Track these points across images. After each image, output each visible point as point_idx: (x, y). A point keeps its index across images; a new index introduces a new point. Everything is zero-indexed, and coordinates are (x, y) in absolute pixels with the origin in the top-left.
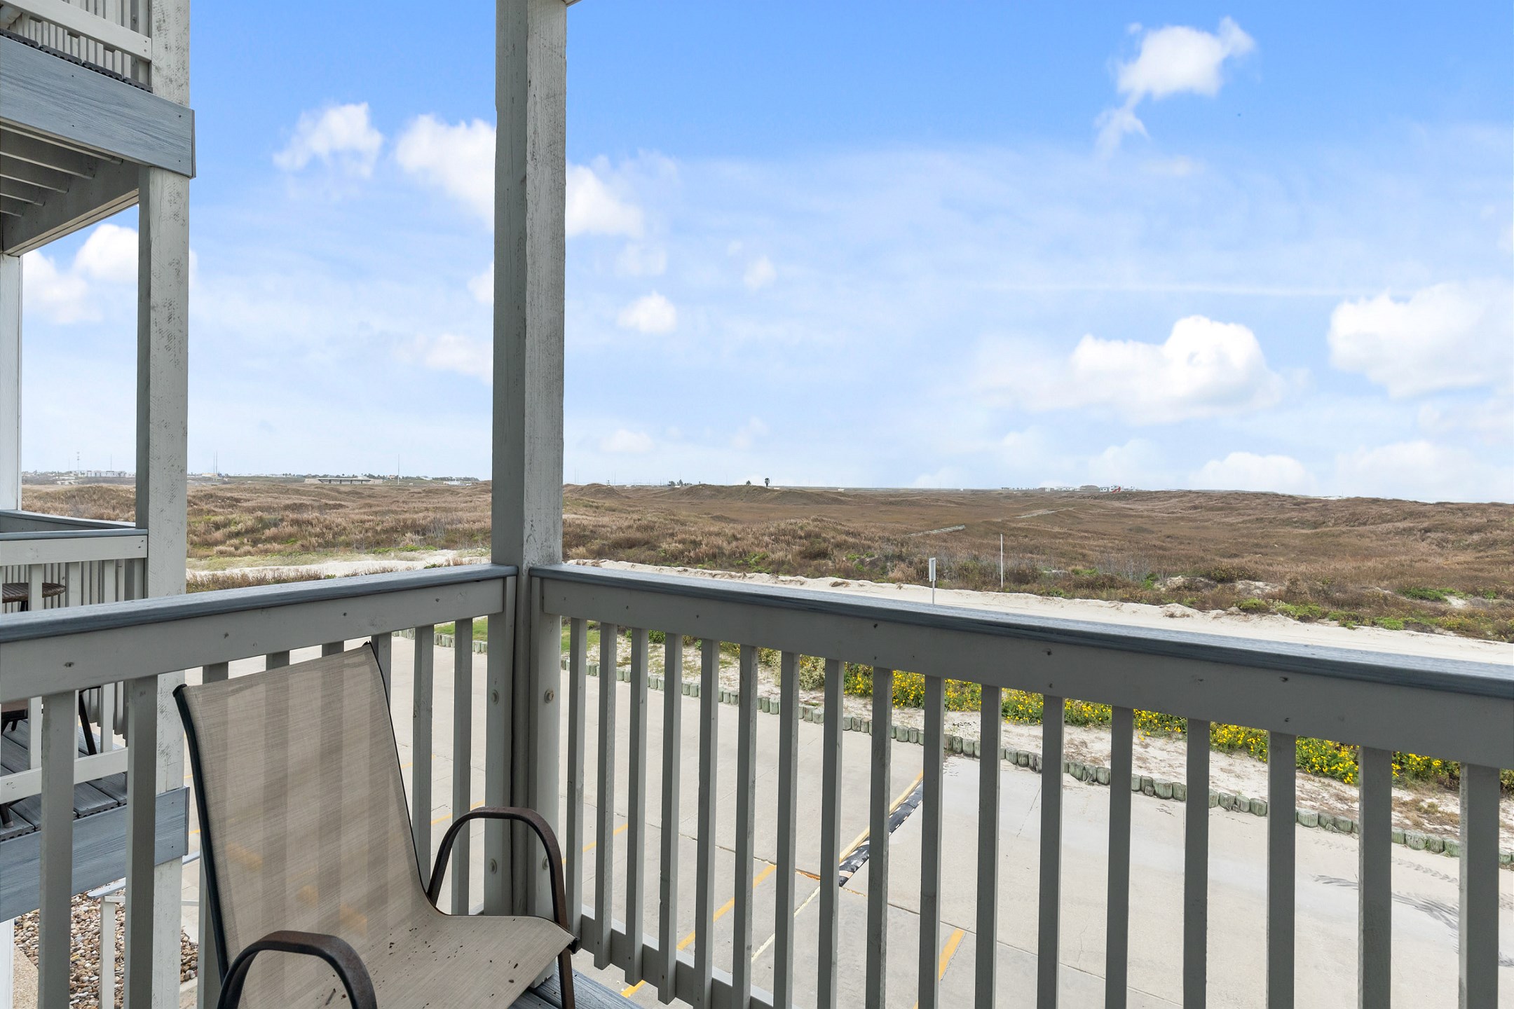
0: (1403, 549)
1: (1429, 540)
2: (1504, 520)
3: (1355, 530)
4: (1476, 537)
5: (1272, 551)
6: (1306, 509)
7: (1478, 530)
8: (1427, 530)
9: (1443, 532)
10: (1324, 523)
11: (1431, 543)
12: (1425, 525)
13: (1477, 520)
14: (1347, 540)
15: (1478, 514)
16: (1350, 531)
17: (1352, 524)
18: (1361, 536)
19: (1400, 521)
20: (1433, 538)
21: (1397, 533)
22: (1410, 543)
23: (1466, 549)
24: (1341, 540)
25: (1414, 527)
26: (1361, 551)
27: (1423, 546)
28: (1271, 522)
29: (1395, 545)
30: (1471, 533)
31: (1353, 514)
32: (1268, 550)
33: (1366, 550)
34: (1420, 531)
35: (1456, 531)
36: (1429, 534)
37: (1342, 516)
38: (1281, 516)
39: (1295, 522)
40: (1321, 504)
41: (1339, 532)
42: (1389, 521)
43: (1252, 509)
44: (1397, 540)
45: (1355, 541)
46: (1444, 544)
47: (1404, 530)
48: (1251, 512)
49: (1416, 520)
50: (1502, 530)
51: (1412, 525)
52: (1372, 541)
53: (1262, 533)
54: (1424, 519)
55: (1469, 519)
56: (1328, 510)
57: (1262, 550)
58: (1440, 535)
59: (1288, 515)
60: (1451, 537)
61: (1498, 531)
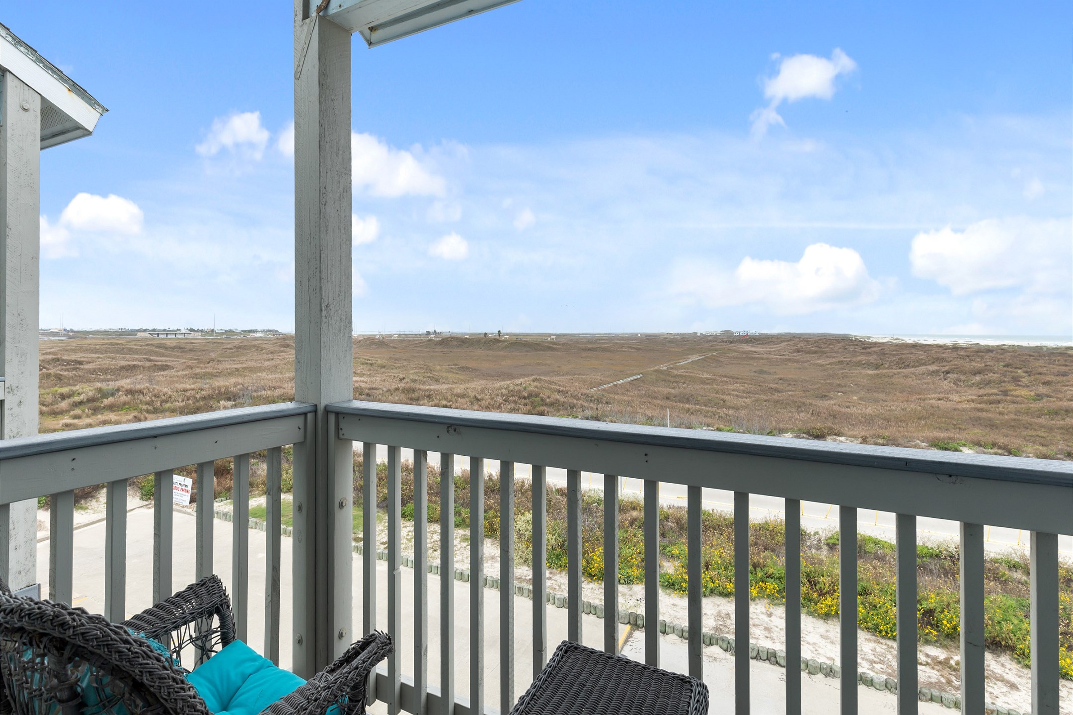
0: (933, 387)
1: (948, 380)
2: (995, 365)
3: (902, 372)
4: (978, 378)
5: (849, 390)
6: (869, 353)
7: (979, 372)
8: (948, 372)
9: (957, 374)
10: (882, 365)
11: (950, 382)
12: (946, 368)
13: (979, 365)
14: (897, 380)
15: (979, 360)
16: (899, 373)
17: (900, 366)
18: (906, 376)
19: (930, 364)
20: (951, 379)
21: (928, 375)
22: (937, 382)
23: (972, 387)
24: (894, 380)
25: (939, 370)
26: (906, 389)
27: (945, 385)
28: (848, 364)
29: (928, 383)
30: (975, 374)
31: (901, 359)
32: (847, 389)
33: (910, 387)
34: (943, 372)
35: (965, 374)
36: (948, 375)
37: (894, 360)
38: (854, 359)
39: (864, 364)
40: (880, 348)
41: (892, 374)
42: (924, 364)
43: (835, 352)
44: (929, 379)
45: (902, 380)
46: (959, 383)
47: (933, 372)
48: (834, 355)
49: (941, 364)
50: (994, 373)
51: (938, 368)
52: (913, 380)
53: (842, 373)
54: (946, 364)
55: (973, 363)
56: (885, 354)
57: (843, 389)
58: (955, 375)
59: (859, 358)
60: (963, 378)
61: (991, 374)
